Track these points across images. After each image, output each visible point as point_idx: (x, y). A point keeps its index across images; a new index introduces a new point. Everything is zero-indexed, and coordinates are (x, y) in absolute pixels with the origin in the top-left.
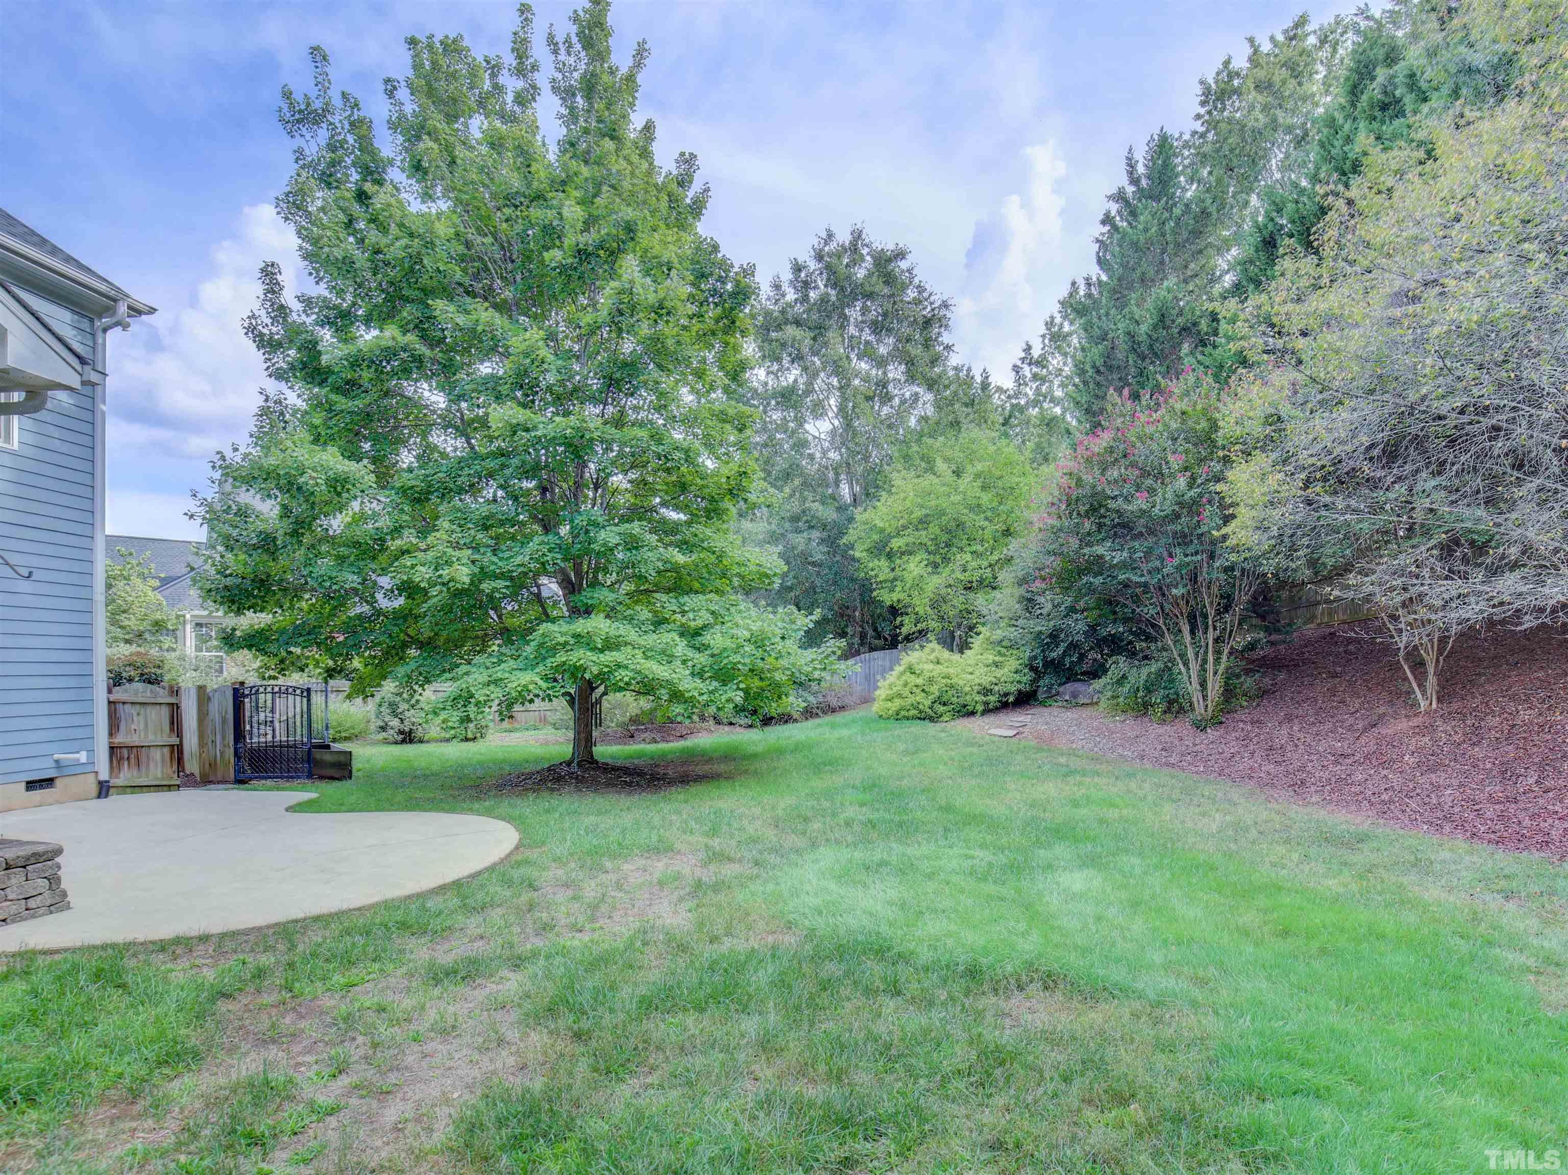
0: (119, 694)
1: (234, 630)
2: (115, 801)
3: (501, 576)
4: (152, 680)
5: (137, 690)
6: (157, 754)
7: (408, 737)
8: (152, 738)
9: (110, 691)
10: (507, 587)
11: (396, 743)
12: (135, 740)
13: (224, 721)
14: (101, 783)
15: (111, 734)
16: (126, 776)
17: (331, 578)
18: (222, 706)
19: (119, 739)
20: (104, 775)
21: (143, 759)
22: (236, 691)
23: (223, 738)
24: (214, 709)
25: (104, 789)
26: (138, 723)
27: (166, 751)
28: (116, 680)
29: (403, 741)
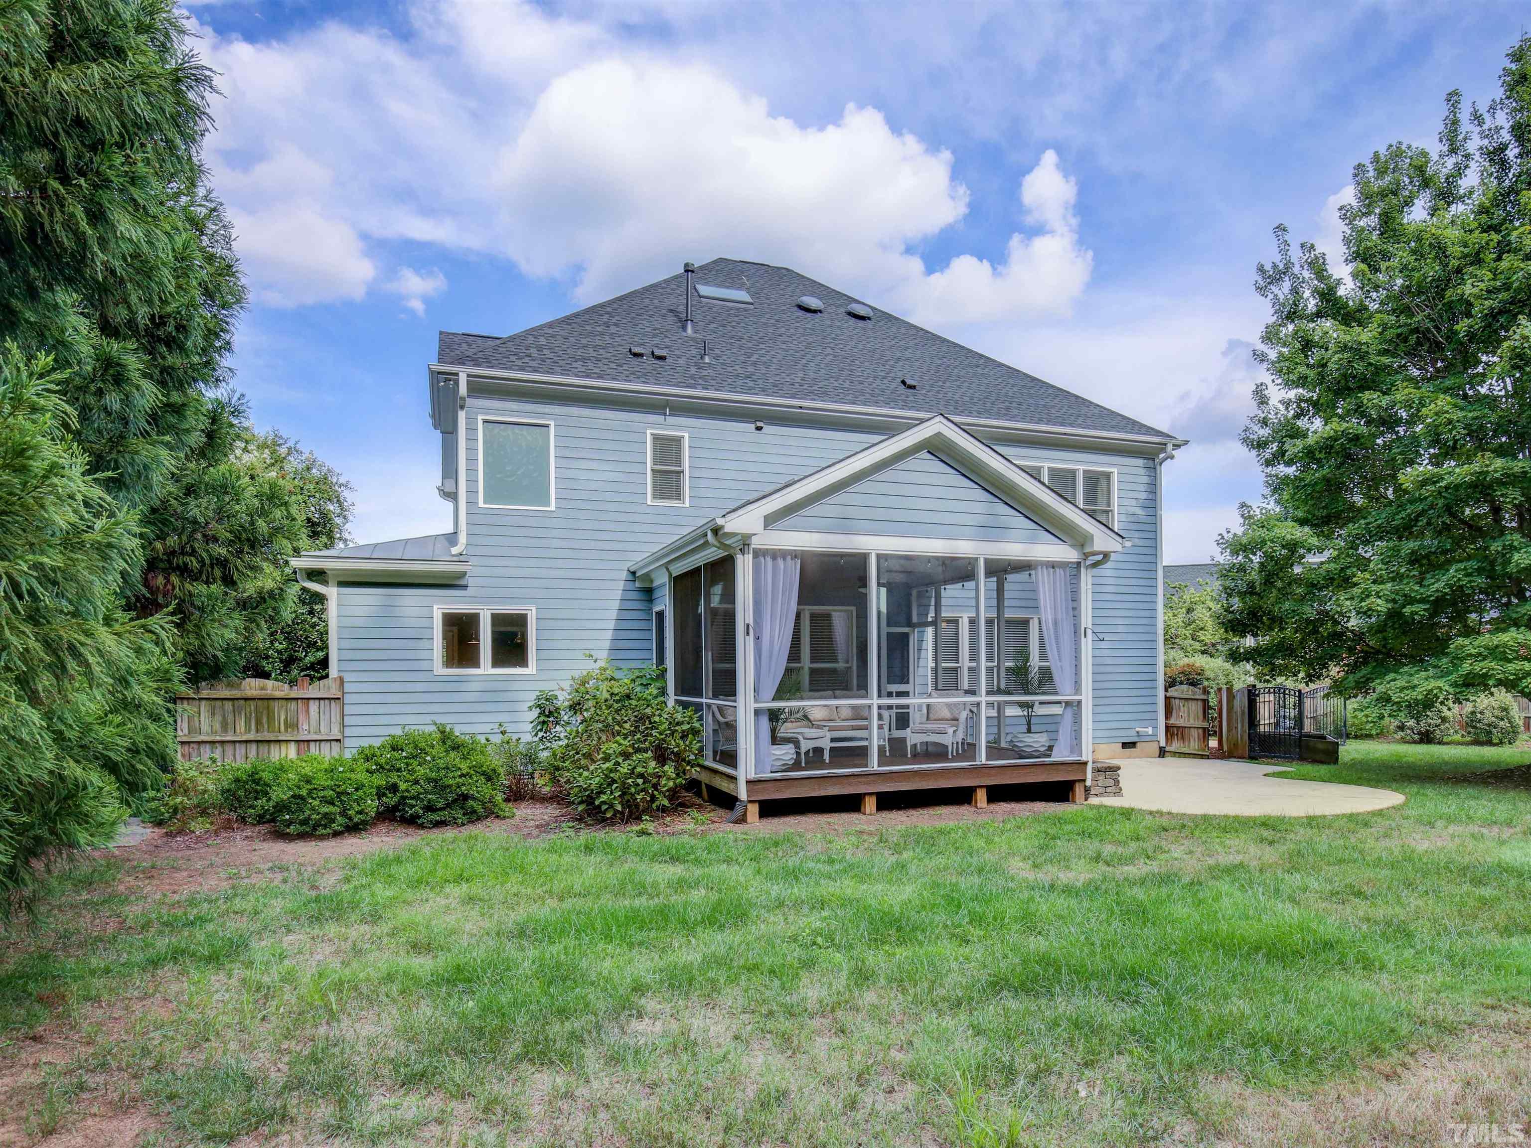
0: (1172, 692)
1: (1238, 648)
2: (1168, 760)
3: (1422, 601)
4: (1193, 684)
5: (1183, 690)
6: (1195, 733)
7: (1426, 738)
8: (1192, 722)
9: (1166, 690)
10: (1425, 610)
11: (1415, 742)
12: (1181, 722)
13: (1243, 713)
14: (1161, 748)
15: (1167, 718)
16: (1175, 746)
17: (1294, 611)
18: (1241, 702)
19: (1172, 721)
20: (1163, 744)
21: (1186, 737)
22: (1249, 691)
23: (1243, 726)
24: (1237, 703)
25: (1162, 753)
26: (1183, 711)
27: (1200, 731)
28: (1171, 683)
29: (1421, 741)
